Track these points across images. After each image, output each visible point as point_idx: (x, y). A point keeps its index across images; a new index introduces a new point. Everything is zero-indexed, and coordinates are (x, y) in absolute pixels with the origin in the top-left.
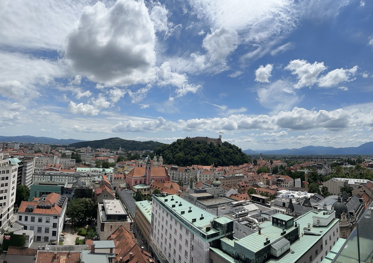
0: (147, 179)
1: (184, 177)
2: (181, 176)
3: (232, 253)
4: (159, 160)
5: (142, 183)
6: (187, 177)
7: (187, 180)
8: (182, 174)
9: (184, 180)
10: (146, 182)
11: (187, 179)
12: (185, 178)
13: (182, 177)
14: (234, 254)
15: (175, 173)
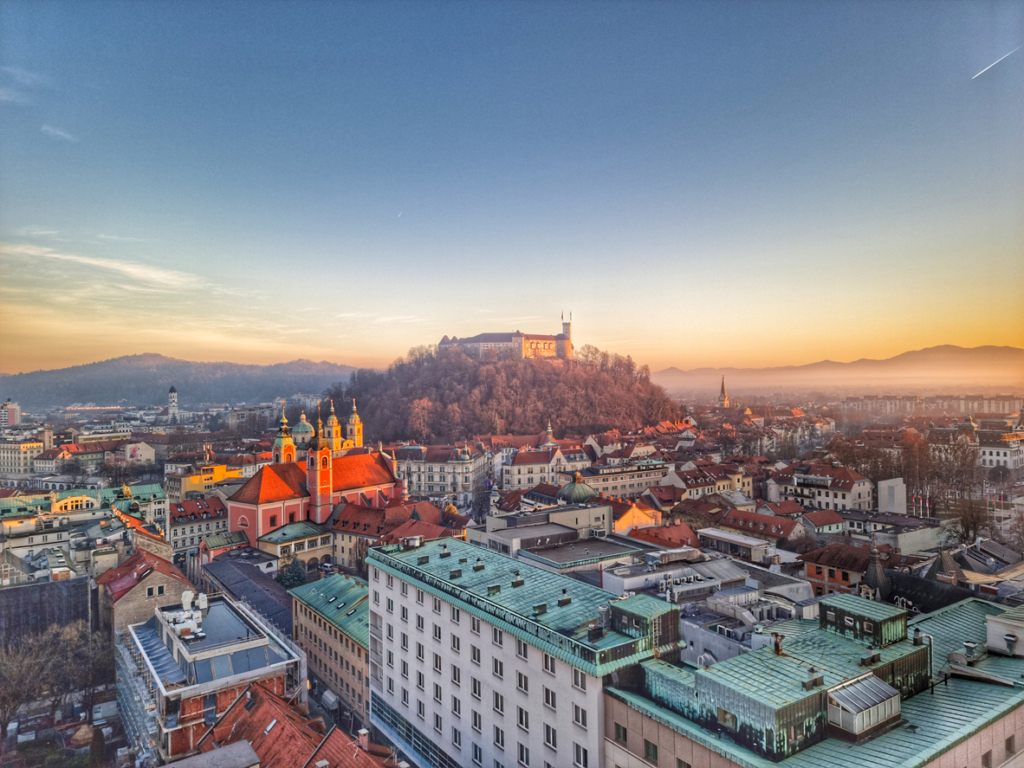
0: (319, 504)
1: (449, 479)
2: (437, 478)
3: (688, 707)
4: (349, 427)
5: (296, 520)
6: (460, 479)
7: (460, 489)
8: (442, 470)
9: (450, 489)
10: (315, 515)
11: (460, 484)
12: (454, 485)
13: (443, 478)
14: (695, 711)
15: (414, 468)
